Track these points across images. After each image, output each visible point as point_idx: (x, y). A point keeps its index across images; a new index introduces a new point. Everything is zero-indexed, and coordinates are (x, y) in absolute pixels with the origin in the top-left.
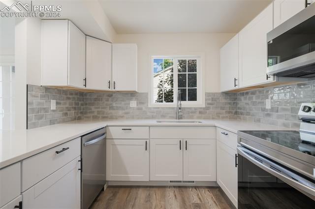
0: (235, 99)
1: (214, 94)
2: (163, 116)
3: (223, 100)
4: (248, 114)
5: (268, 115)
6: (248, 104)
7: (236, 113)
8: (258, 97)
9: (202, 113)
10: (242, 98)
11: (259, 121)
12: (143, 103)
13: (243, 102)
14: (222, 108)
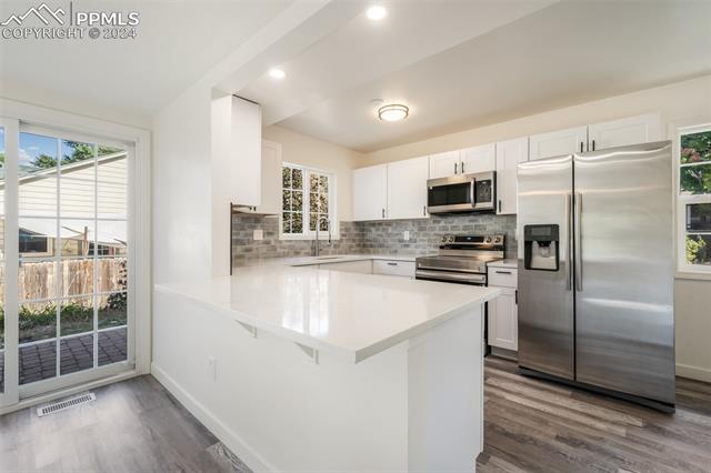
0: (363, 230)
1: (346, 223)
2: (297, 253)
3: (354, 231)
4: (381, 246)
5: (407, 246)
6: (381, 235)
7: (364, 246)
8: (395, 228)
9: (336, 246)
10: (373, 229)
11: (396, 252)
12: (271, 234)
13: (373, 233)
14: (354, 241)
